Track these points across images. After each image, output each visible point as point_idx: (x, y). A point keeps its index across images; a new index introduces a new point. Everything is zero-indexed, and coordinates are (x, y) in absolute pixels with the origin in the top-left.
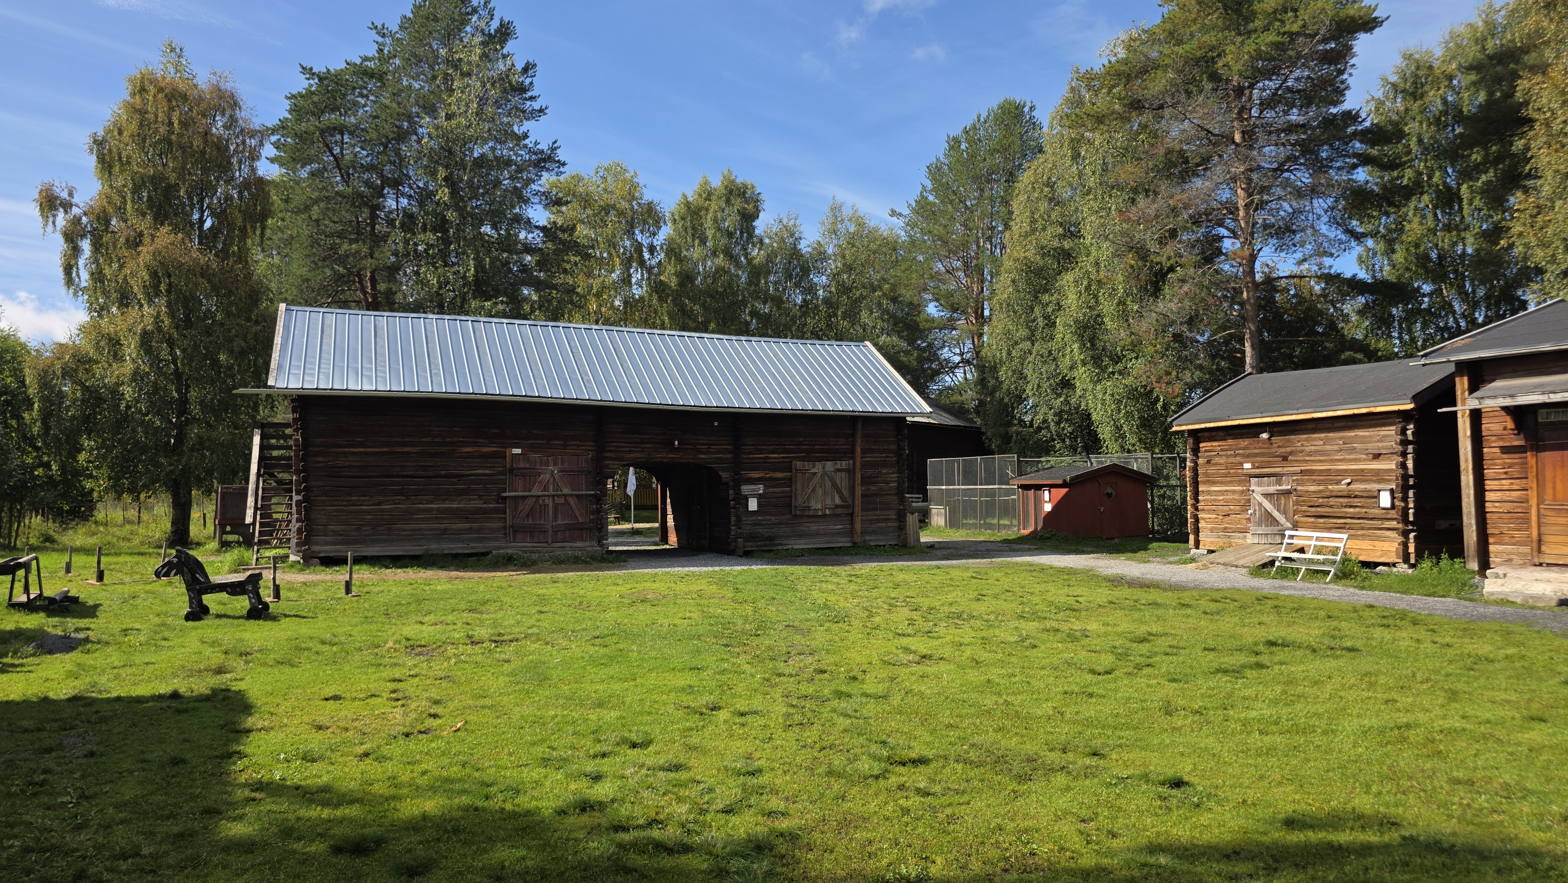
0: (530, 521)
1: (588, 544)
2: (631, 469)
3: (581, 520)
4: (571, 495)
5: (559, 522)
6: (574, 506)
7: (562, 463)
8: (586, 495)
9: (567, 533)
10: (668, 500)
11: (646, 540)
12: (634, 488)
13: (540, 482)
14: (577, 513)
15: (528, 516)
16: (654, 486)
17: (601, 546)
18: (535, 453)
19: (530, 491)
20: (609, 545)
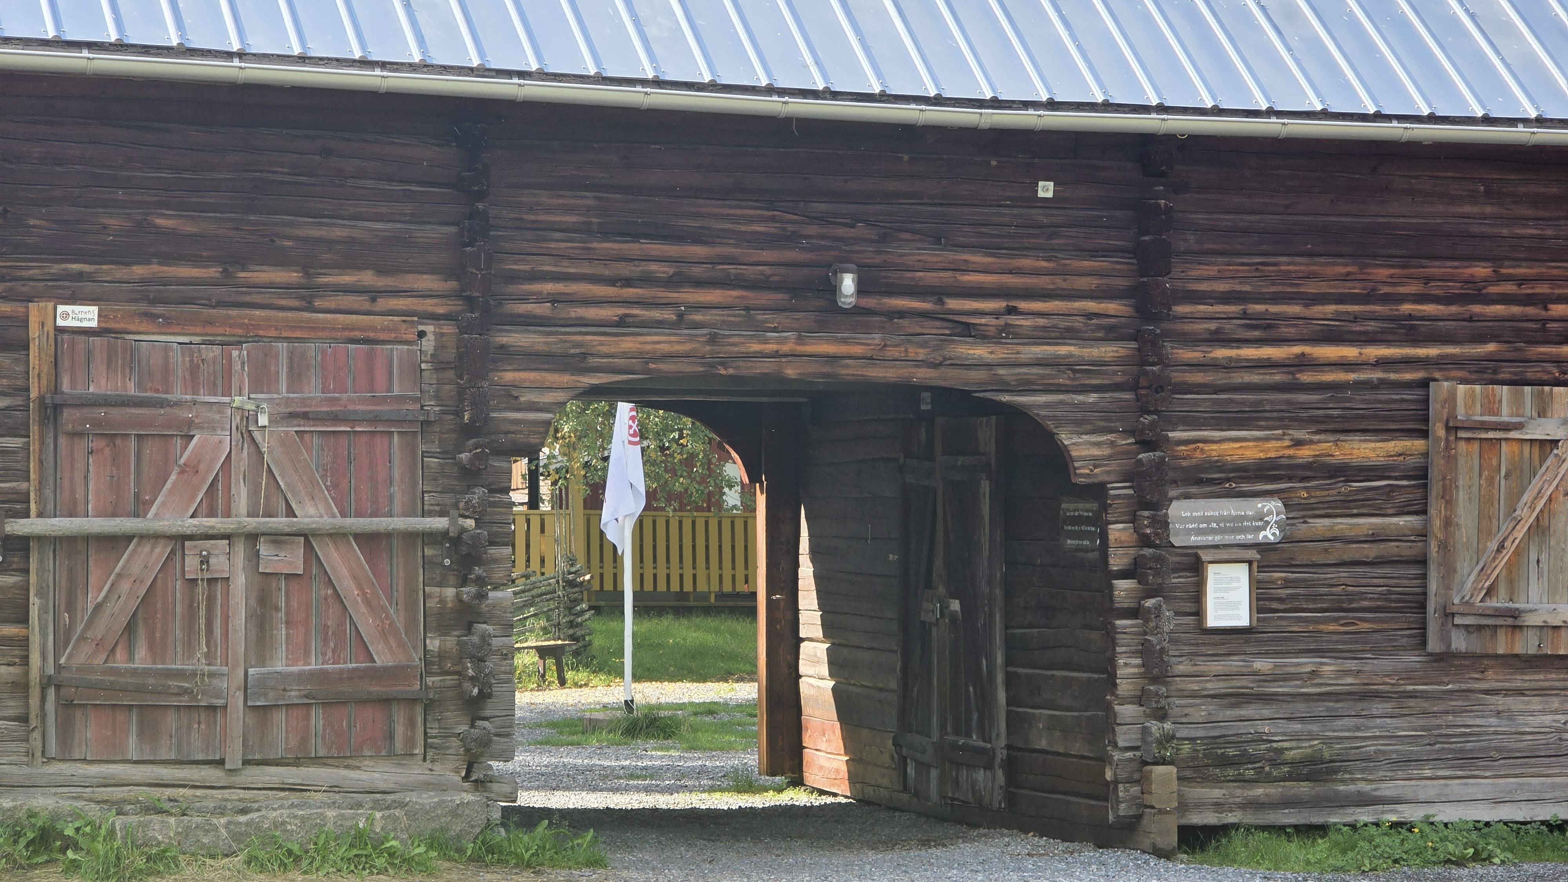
0: (142, 659)
1: (417, 772)
2: (624, 409)
3: (383, 657)
4: (337, 536)
5: (280, 665)
6: (348, 586)
7: (296, 377)
8: (411, 537)
9: (317, 719)
10: (806, 570)
11: (695, 761)
12: (636, 505)
13: (191, 469)
14: (367, 624)
15: (130, 629)
16: (732, 498)
17: (480, 785)
18: (168, 324)
19: (139, 509)
20: (514, 784)
